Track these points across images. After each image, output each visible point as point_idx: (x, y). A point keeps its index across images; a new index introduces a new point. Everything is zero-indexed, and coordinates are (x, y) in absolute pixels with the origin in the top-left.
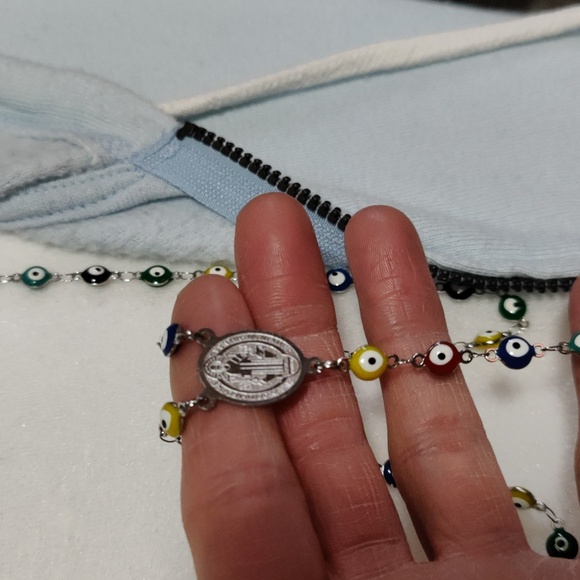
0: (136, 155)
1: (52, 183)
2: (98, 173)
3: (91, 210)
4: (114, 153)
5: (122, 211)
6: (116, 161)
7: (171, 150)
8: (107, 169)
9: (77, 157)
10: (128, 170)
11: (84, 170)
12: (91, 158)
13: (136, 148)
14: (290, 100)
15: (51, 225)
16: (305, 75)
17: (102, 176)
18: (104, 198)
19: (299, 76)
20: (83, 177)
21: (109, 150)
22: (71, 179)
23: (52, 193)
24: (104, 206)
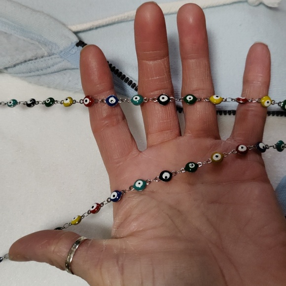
0: (61, 52)
1: (31, 62)
2: (47, 58)
3: (44, 71)
4: (53, 51)
5: (56, 72)
6: (53, 54)
7: (74, 51)
8: (51, 57)
9: (40, 53)
10: (58, 58)
11: (42, 57)
12: (44, 54)
13: (61, 49)
14: (123, 24)
15: (30, 76)
16: (128, 17)
17: (49, 59)
18: (49, 67)
19: (126, 17)
20: (42, 59)
21: (51, 50)
22: (37, 60)
23: (31, 65)
24: (49, 70)
